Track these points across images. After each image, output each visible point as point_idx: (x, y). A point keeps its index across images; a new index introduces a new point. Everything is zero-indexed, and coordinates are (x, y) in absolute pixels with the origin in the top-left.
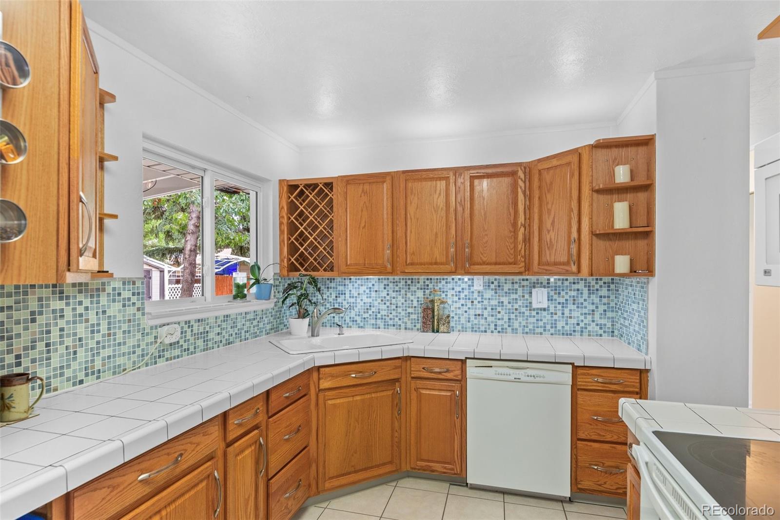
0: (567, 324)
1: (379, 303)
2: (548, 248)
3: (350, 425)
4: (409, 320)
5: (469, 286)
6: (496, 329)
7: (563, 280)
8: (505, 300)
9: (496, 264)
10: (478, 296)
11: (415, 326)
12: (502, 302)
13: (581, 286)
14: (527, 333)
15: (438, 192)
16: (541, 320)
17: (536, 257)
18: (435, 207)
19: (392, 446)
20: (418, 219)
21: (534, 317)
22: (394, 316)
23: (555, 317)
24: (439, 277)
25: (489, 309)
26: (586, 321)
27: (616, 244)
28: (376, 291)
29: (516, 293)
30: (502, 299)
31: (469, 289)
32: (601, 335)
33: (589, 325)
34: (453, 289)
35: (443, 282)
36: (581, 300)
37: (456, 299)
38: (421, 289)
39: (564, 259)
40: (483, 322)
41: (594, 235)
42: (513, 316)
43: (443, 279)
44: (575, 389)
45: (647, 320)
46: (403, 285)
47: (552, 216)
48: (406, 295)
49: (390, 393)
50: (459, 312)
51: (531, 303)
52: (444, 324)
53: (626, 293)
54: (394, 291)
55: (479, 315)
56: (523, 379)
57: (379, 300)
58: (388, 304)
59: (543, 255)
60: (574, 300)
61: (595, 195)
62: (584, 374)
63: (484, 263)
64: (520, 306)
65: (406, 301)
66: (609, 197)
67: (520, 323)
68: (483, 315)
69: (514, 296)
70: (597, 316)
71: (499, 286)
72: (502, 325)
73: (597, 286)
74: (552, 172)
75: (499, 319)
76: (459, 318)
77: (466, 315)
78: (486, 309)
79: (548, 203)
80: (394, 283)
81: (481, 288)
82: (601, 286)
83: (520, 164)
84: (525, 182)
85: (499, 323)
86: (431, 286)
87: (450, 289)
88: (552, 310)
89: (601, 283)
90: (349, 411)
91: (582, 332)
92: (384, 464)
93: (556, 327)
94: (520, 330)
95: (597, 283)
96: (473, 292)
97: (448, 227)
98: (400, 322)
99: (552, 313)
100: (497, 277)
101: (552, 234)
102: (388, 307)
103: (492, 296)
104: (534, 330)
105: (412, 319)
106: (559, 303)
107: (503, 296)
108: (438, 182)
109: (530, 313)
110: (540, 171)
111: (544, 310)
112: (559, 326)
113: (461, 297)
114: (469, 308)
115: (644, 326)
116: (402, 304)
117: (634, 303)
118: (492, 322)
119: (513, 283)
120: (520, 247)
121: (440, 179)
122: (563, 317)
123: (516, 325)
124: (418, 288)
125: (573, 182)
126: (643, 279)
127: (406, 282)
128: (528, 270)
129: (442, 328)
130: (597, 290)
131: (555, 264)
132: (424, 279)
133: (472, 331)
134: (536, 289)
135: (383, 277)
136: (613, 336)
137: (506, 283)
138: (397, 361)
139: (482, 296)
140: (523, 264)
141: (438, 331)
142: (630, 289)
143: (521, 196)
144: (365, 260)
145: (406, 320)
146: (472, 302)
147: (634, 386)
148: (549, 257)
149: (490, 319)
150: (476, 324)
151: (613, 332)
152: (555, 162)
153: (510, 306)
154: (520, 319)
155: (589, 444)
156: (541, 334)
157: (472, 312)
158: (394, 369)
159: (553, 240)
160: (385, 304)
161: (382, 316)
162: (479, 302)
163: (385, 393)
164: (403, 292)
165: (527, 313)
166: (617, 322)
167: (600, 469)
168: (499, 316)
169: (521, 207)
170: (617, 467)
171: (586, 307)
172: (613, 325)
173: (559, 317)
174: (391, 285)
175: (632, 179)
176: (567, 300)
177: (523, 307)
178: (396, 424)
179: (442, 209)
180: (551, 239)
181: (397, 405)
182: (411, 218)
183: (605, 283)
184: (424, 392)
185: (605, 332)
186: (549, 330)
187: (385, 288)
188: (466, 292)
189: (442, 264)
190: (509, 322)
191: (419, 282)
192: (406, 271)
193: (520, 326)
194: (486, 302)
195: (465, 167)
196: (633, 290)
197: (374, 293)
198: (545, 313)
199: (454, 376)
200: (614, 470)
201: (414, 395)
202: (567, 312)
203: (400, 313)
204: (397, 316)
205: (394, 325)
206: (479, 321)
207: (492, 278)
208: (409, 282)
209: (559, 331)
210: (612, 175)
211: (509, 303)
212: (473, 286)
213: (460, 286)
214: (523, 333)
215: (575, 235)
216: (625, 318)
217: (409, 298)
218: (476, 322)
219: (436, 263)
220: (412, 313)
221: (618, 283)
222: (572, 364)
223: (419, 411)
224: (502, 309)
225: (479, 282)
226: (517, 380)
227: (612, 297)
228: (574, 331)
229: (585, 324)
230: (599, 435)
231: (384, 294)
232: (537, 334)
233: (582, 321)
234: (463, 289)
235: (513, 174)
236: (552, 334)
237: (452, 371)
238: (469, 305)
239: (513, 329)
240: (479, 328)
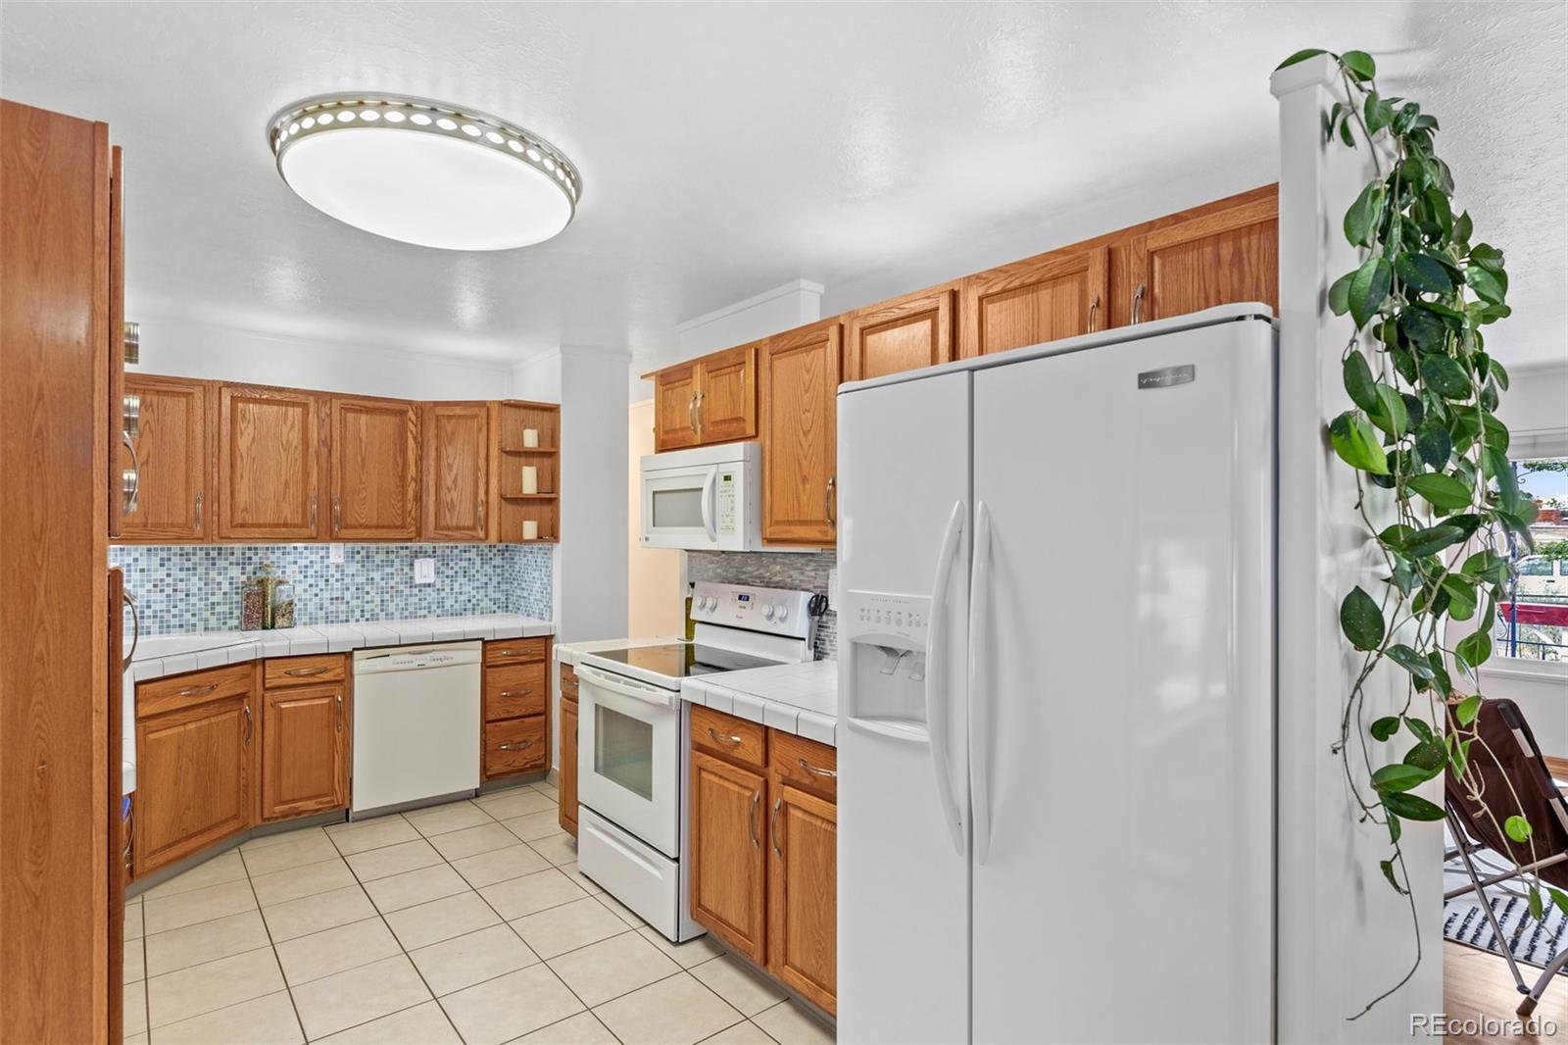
0: (456, 602)
1: (149, 591)
2: (449, 510)
3: (181, 768)
4: (213, 614)
5: (322, 557)
6: (362, 616)
7: (452, 547)
8: (377, 576)
9: (377, 527)
10: (337, 571)
11: (225, 623)
12: (372, 579)
13: (473, 554)
14: (406, 617)
15: (289, 423)
16: (425, 599)
17: (432, 519)
18: (284, 443)
19: (238, 793)
20: (254, 459)
21: (416, 595)
22: (181, 610)
23: (443, 594)
24: (270, 546)
25: (353, 589)
26: (478, 597)
27: (524, 509)
28: (142, 570)
29: (392, 566)
30: (371, 575)
31: (322, 562)
32: (494, 612)
33: (482, 600)
34: (295, 563)
35: (278, 553)
36: (473, 572)
37: (301, 577)
38: (238, 564)
39: (469, 523)
40: (343, 607)
41: (503, 498)
42: (387, 597)
43: (279, 548)
44: (486, 666)
45: (551, 586)
46: (200, 559)
47: (454, 471)
48: (207, 574)
49: (236, 714)
50: (305, 596)
51: (411, 578)
52: (283, 615)
53: (524, 561)
54: (181, 570)
55: (337, 599)
56: (429, 664)
57: (150, 586)
58: (168, 590)
59: (442, 518)
60: (465, 572)
61: (504, 455)
62: (493, 649)
63: (361, 526)
64: (397, 583)
65: (206, 584)
66: (517, 459)
67: (397, 605)
68: (343, 598)
69: (390, 570)
70: (490, 590)
71: (368, 557)
72: (372, 610)
73: (491, 555)
74: (453, 421)
75: (367, 602)
76: (305, 605)
77: (317, 600)
78: (348, 589)
79: (448, 457)
80: (181, 555)
81: (341, 560)
82: (495, 555)
83: (410, 403)
84: (416, 426)
85: (368, 607)
86: (255, 559)
87: (289, 563)
88: (439, 585)
89: (495, 550)
90: (179, 748)
91: (474, 609)
92: (227, 820)
93: (443, 607)
94: (397, 614)
95: (490, 551)
96: (328, 567)
97: (306, 475)
98: (193, 620)
99: (438, 590)
100: (365, 545)
101: (455, 494)
102: (168, 596)
103: (358, 570)
104: (416, 613)
105: (219, 613)
106: (447, 577)
107: (373, 570)
108: (290, 409)
109: (411, 591)
110: (437, 416)
111: (429, 585)
112: (447, 606)
113: (308, 574)
114: (321, 590)
115: (547, 593)
116: (200, 589)
117: (535, 570)
118: (357, 607)
119: (387, 552)
120: (409, 506)
121: (294, 404)
122: (452, 594)
123: (392, 608)
124: (231, 564)
125: (480, 438)
126: (546, 545)
127: (207, 554)
128: (420, 535)
129: (280, 621)
130: (491, 559)
131: (458, 528)
132: (243, 548)
133: (326, 622)
134: (421, 560)
135: (160, 546)
136: (507, 611)
137: (377, 553)
138: (245, 667)
139: (343, 571)
140: (413, 528)
141: (273, 627)
142: (530, 556)
143: (411, 443)
144: (147, 518)
145: (207, 615)
146: (327, 581)
147: (540, 654)
148: (449, 520)
149: (354, 603)
150: (332, 612)
151: (507, 607)
152: (458, 411)
153: (383, 584)
154: (397, 600)
155: (498, 724)
156: (425, 616)
157: (326, 595)
158: (242, 679)
159: (455, 501)
160: (162, 591)
161: (155, 612)
162: (337, 580)
163: (228, 716)
164: (201, 570)
165: (407, 591)
166: (513, 595)
167: (509, 747)
168: (368, 598)
169: (411, 456)
170: (525, 741)
171: (478, 580)
172: (506, 599)
173: (447, 593)
174: (176, 560)
175: (539, 445)
176: (456, 572)
177: (402, 583)
178: (244, 760)
179: (296, 447)
180: (452, 500)
181: (247, 730)
182: (242, 456)
183: (499, 551)
184: (283, 706)
185: (499, 607)
186: (435, 611)
187: (162, 565)
188: (317, 567)
189: (295, 526)
190: (382, 605)
191: (232, 554)
192: (232, 536)
193: (397, 610)
194: (348, 580)
195: (334, 393)
196: (533, 557)
197: (138, 573)
198: (429, 590)
199: (335, 676)
200: (522, 745)
201: (270, 713)
202: (456, 587)
203: (194, 605)
204: (188, 611)
205: (181, 626)
206: (337, 607)
207: (358, 546)
208: (214, 554)
209: (447, 610)
210: (521, 438)
211: (382, 579)
212: (328, 557)
213: (306, 558)
214: (401, 618)
215: (482, 496)
216: (523, 589)
217: (214, 579)
218: (333, 608)
219: (285, 525)
220: (218, 604)
221: (513, 551)
222: (482, 639)
223: (279, 734)
224: (372, 589)
225: (337, 553)
226: (421, 667)
227: (507, 567)
228: (465, 610)
229: (478, 600)
230: (508, 712)
231: (162, 573)
232: (420, 617)
233: (474, 597)
234: (311, 562)
235: (403, 413)
236: (438, 616)
237: (331, 670)
238: (322, 584)
239: (387, 614)
240: (337, 617)
